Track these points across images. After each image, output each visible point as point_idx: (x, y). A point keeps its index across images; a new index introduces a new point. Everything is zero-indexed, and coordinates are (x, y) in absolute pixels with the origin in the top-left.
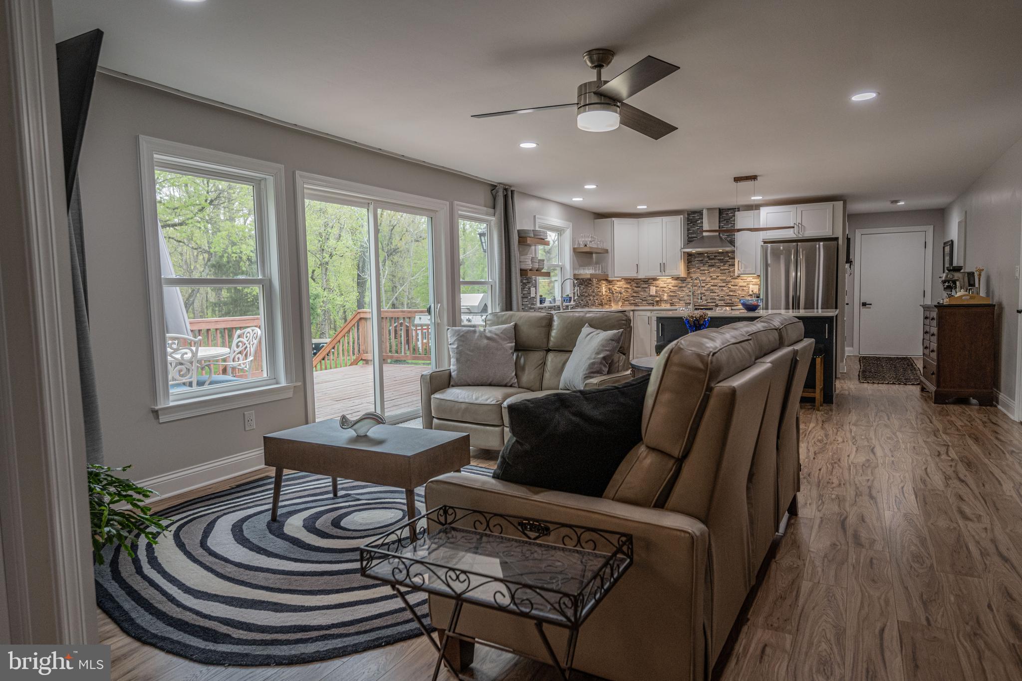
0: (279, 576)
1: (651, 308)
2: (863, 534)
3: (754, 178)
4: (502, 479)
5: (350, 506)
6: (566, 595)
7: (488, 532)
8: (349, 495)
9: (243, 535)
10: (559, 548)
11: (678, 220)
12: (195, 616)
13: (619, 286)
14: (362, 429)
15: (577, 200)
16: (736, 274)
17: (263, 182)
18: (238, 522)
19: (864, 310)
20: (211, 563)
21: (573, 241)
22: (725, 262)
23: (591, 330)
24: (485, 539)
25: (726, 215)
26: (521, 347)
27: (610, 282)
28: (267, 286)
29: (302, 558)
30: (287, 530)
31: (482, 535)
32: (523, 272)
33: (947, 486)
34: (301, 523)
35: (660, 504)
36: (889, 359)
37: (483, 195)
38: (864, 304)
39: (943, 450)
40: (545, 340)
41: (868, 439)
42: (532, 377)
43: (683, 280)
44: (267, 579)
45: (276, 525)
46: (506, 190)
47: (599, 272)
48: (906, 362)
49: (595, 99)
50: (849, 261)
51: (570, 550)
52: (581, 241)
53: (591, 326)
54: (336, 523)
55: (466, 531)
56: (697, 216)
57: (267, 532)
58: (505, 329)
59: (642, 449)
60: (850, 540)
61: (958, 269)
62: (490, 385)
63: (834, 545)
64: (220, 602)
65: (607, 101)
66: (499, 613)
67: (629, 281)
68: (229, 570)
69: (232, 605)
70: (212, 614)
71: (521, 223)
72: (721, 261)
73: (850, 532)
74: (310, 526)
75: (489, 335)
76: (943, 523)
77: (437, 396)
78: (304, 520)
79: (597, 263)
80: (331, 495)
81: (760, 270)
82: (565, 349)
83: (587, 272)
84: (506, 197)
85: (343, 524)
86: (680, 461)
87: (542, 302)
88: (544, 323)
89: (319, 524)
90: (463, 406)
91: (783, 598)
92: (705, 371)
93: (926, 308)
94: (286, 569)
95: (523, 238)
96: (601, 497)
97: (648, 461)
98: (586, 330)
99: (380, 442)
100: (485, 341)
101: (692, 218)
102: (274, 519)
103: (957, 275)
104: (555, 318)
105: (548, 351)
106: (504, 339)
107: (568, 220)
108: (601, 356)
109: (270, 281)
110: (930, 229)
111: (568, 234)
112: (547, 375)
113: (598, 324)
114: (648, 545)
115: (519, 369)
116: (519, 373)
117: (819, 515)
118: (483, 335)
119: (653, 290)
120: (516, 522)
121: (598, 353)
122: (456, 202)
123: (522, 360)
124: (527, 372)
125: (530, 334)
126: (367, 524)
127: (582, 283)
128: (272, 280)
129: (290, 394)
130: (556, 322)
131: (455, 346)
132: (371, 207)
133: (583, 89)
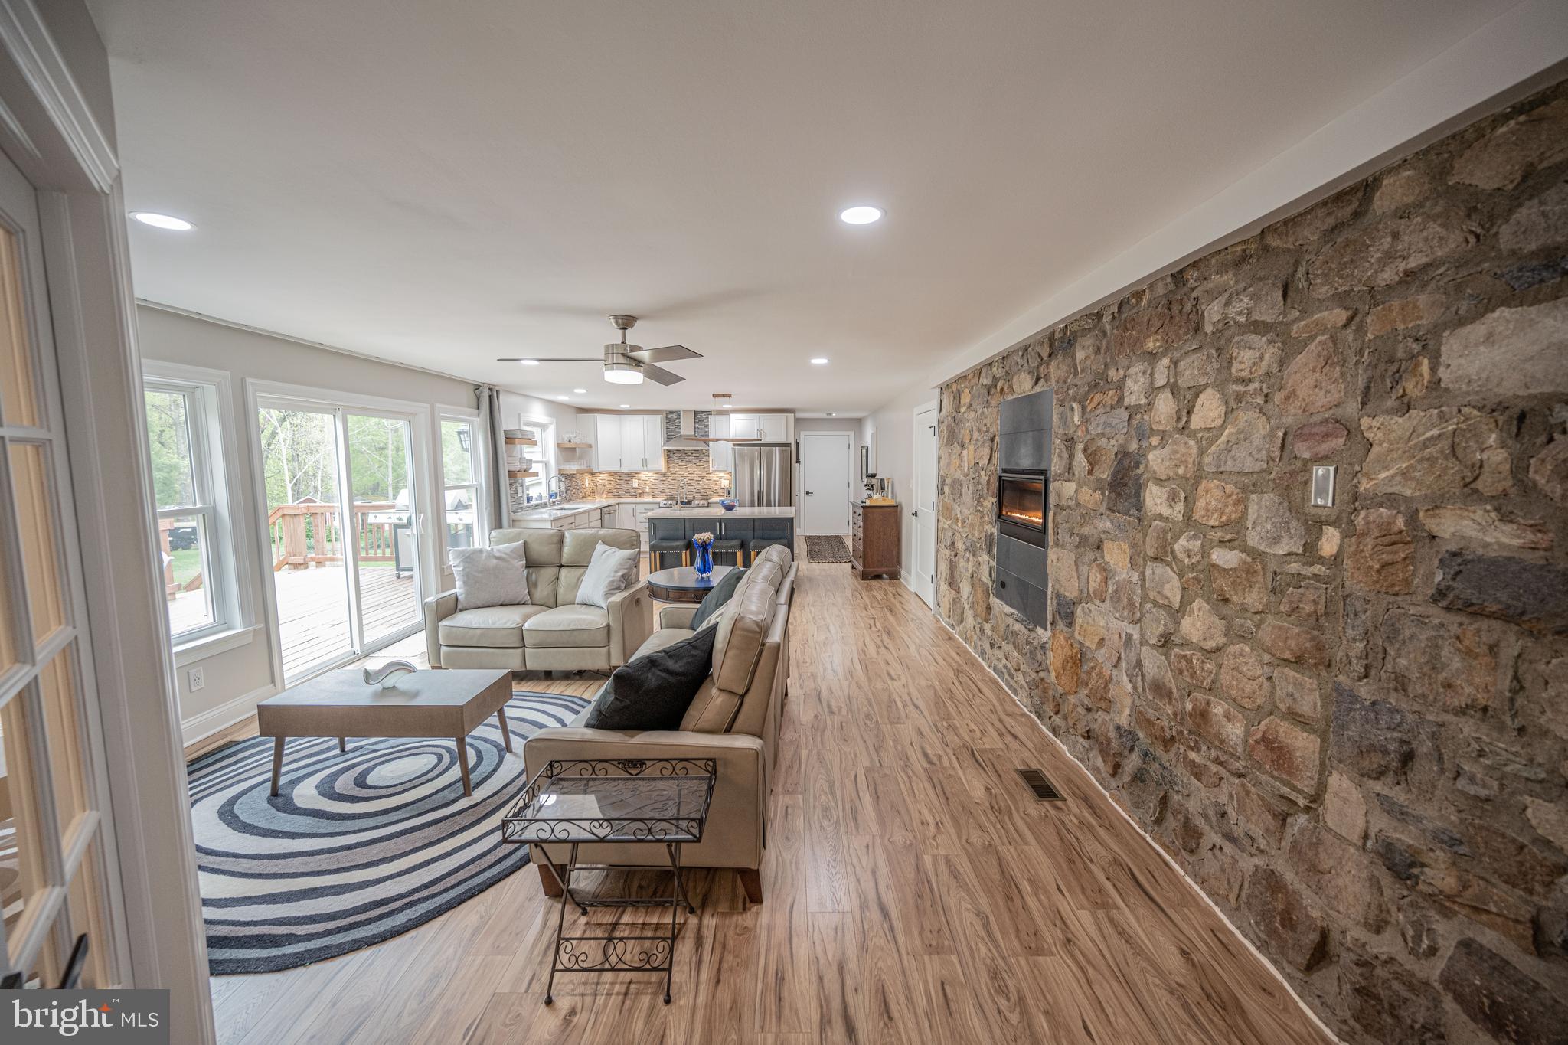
0: (319, 857)
1: (633, 500)
2: (833, 704)
3: (729, 395)
4: (597, 728)
5: (368, 761)
6: (693, 820)
7: (594, 776)
8: (361, 747)
9: (240, 821)
10: (658, 779)
11: (659, 419)
12: (232, 928)
13: (602, 478)
14: (389, 682)
15: (563, 398)
16: (711, 470)
17: (198, 392)
18: (223, 806)
19: (807, 497)
20: (214, 863)
21: (557, 435)
22: (700, 459)
23: (607, 547)
24: (591, 783)
25: (700, 417)
26: (532, 564)
27: (592, 474)
28: (210, 516)
29: (337, 830)
30: (299, 802)
31: (588, 780)
32: (512, 474)
33: (878, 653)
34: (315, 792)
35: (728, 730)
36: (827, 538)
37: (468, 395)
38: (808, 493)
39: (872, 622)
40: (557, 557)
41: (824, 619)
42: (545, 593)
43: (664, 474)
44: (306, 864)
45: (280, 800)
46: (490, 389)
47: (583, 467)
48: (838, 539)
49: (622, 360)
50: (798, 462)
51: (668, 779)
52: (566, 437)
53: (604, 543)
54: (360, 782)
55: (573, 779)
56: (674, 416)
57: (274, 810)
58: (515, 548)
59: (714, 691)
60: (826, 710)
61: (873, 476)
62: (502, 605)
63: (816, 716)
64: (257, 903)
65: (633, 362)
66: (639, 844)
67: (612, 474)
68: (248, 866)
69: (276, 903)
70: (255, 919)
71: (506, 424)
72: (697, 457)
73: (825, 704)
74: (328, 790)
75: (498, 554)
76: (879, 685)
77: (445, 623)
78: (316, 787)
79: (580, 458)
80: (338, 751)
81: (731, 469)
82: (580, 564)
83: (572, 468)
84: (490, 397)
85: (369, 781)
86: (742, 697)
87: (528, 501)
88: (555, 539)
89: (339, 786)
90: (478, 632)
91: (791, 767)
92: (760, 633)
93: (854, 505)
94: (325, 847)
95: (510, 439)
96: (677, 729)
97: (719, 700)
98: (600, 547)
99: (416, 694)
100: (495, 561)
101: (671, 418)
102: (275, 793)
103: (874, 481)
104: (567, 534)
105: (561, 566)
106: (514, 558)
107: (550, 415)
108: (620, 574)
109: (214, 509)
110: (852, 434)
111: (551, 430)
112: (561, 591)
113: (613, 542)
114: (726, 763)
115: (531, 585)
116: (532, 590)
117: (802, 692)
118: (491, 555)
119: (635, 483)
120: (616, 763)
121: (616, 572)
122: (438, 405)
123: (534, 576)
124: (539, 588)
125: (542, 551)
126: (400, 776)
127: (567, 477)
128: (218, 508)
129: (249, 639)
130: (568, 540)
131: (461, 569)
132: (339, 414)
133: (610, 349)
